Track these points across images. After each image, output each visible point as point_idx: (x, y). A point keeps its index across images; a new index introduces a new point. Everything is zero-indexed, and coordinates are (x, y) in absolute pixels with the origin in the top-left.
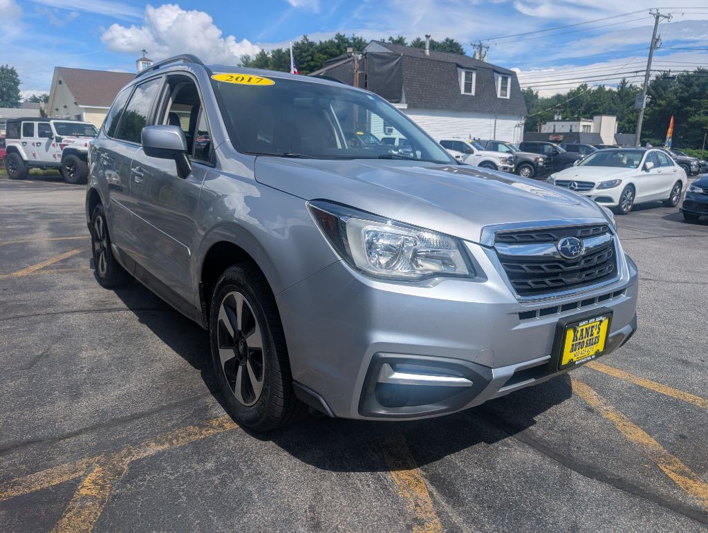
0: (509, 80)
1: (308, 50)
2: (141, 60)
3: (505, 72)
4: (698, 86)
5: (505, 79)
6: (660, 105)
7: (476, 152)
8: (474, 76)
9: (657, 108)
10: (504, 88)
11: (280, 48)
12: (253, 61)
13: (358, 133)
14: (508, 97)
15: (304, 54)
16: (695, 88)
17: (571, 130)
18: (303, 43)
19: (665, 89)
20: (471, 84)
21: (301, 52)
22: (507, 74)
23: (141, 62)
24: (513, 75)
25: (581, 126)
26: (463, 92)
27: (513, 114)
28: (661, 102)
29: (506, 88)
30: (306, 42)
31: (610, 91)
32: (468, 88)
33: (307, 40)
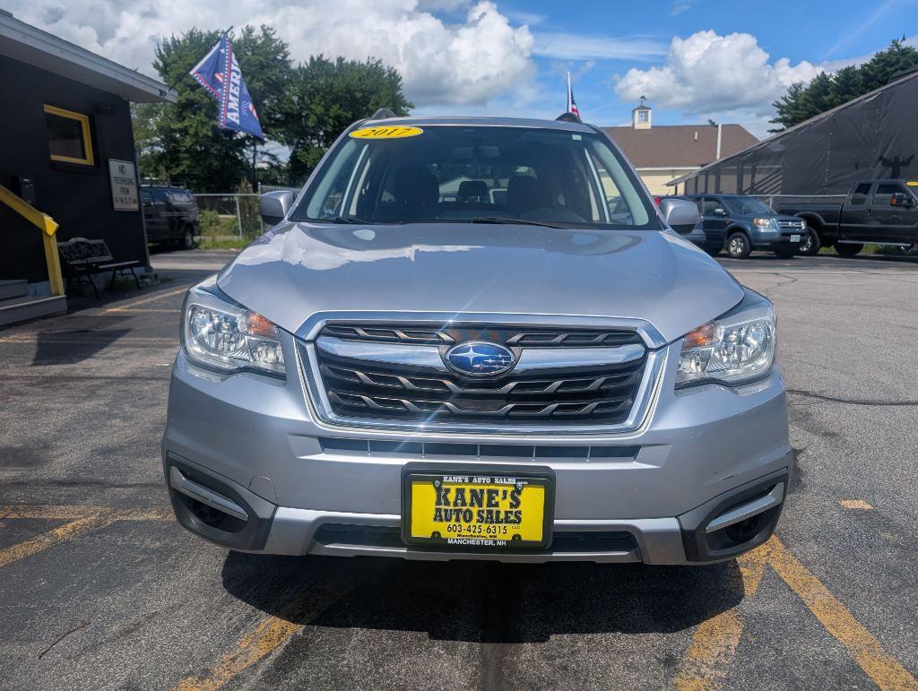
1: (898, 62)
2: (637, 109)
11: (851, 65)
12: (806, 90)
13: (909, 184)
15: (888, 69)
18: (891, 52)
21: (886, 65)
23: (637, 112)
30: (896, 50)
33: (897, 46)
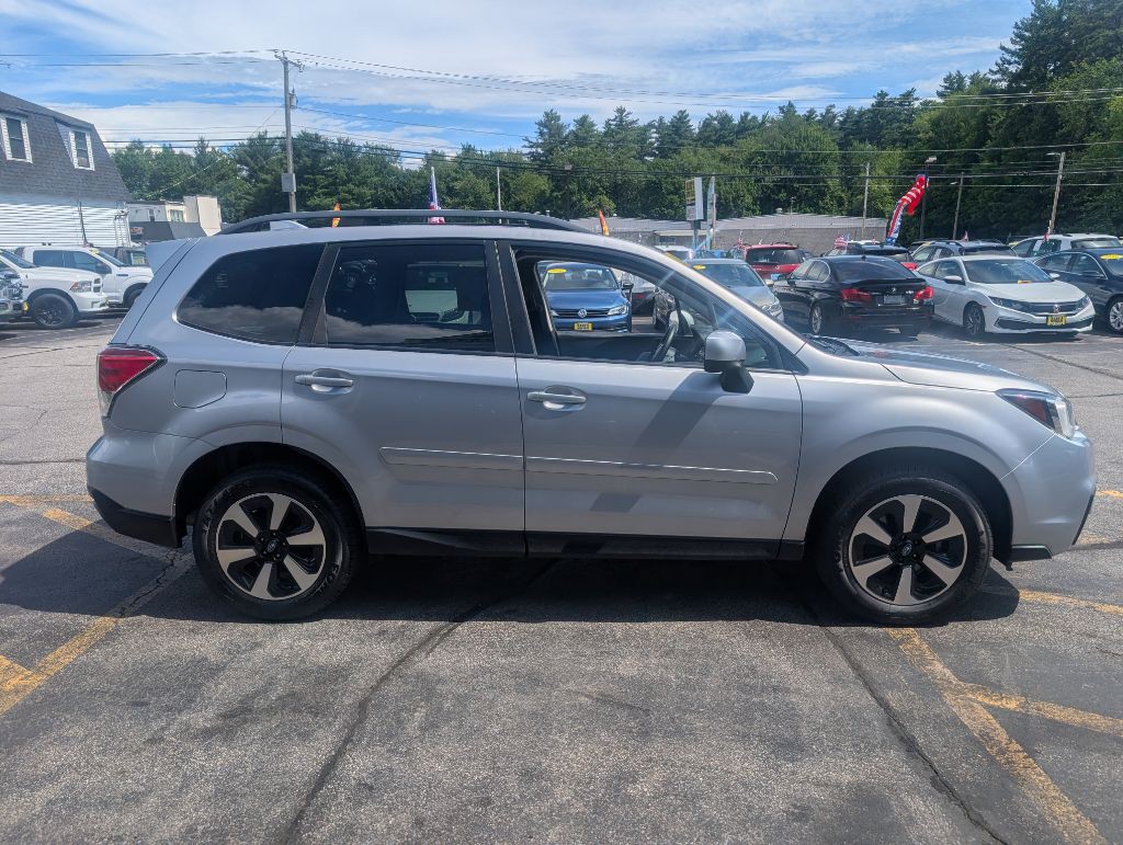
0: (88, 138)
3: (75, 123)
4: (308, 156)
5: (80, 137)
6: (264, 181)
7: (116, 270)
8: (24, 127)
9: (261, 185)
10: (82, 152)
14: (92, 167)
16: (306, 159)
17: (152, 219)
19: (266, 157)
20: (22, 141)
22: (83, 130)
24: (90, 129)
25: (168, 212)
26: (9, 157)
27: (109, 198)
28: (264, 176)
29: (86, 152)
31: (182, 155)
32: (18, 149)
